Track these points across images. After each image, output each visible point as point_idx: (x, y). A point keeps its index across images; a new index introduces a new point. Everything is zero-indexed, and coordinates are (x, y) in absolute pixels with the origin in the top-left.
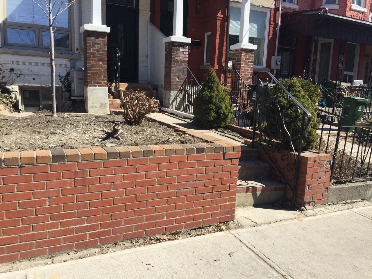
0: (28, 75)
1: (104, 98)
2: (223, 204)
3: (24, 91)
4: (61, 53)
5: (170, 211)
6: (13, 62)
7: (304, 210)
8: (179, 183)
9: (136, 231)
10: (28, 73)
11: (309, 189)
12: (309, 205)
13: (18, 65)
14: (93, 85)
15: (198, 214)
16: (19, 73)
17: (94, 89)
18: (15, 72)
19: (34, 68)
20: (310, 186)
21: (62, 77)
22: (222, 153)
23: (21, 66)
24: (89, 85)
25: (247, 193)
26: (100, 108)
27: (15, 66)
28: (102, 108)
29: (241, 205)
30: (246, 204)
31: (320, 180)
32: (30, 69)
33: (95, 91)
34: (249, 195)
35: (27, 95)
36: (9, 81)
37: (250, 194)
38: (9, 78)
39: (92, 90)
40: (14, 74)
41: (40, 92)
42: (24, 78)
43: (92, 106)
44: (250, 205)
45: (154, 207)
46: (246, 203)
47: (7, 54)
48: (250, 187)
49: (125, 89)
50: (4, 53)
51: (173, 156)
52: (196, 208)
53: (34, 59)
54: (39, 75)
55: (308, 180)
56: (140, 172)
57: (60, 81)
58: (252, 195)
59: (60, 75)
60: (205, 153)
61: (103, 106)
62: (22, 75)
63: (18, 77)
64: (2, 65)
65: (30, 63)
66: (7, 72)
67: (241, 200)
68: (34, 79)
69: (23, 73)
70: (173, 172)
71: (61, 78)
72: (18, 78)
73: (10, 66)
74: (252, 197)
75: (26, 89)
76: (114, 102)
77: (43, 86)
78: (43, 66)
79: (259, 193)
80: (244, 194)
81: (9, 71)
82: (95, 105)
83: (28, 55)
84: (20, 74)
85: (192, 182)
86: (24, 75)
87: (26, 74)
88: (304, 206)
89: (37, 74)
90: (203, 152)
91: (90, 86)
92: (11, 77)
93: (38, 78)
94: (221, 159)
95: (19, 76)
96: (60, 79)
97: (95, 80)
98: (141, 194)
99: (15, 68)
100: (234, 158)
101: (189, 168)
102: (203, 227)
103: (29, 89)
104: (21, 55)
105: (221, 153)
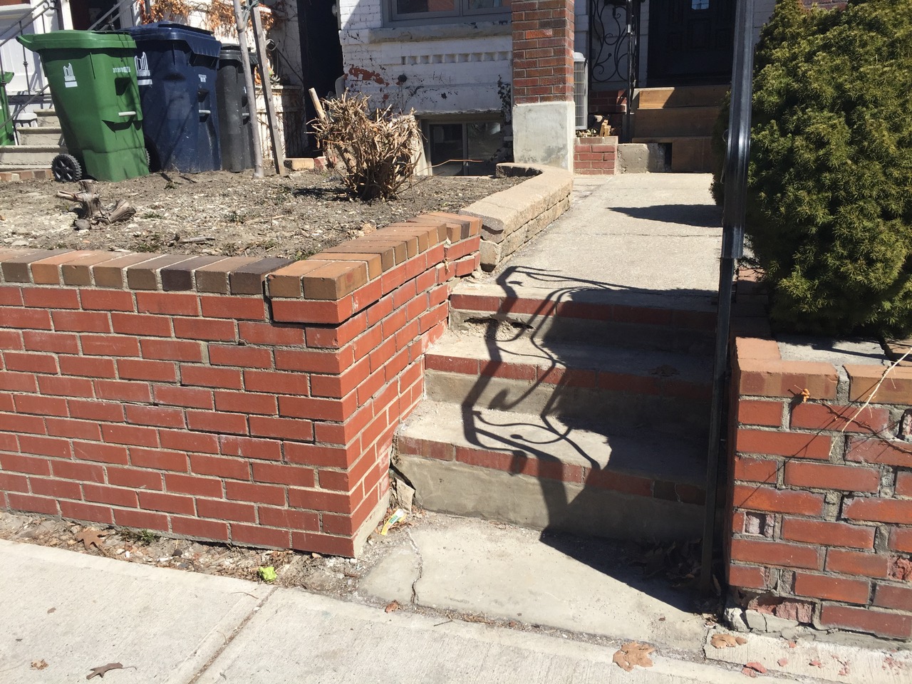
0: (433, 88)
1: (556, 133)
2: (299, 488)
3: (432, 127)
4: (501, 22)
5: (116, 465)
6: (403, 58)
7: (730, 626)
8: (126, 381)
9: (37, 496)
10: (433, 82)
11: (762, 532)
12: (774, 612)
13: (415, 66)
14: (527, 98)
15: (210, 499)
16: (416, 84)
17: (530, 110)
18: (408, 83)
19: (446, 69)
20: (770, 521)
21: (505, 86)
22: (260, 296)
23: (420, 69)
24: (517, 99)
25: (520, 476)
26: (546, 162)
27: (407, 69)
28: (550, 162)
29: (491, 513)
30: (512, 516)
31: (848, 501)
32: (438, 74)
33: (532, 115)
34: (527, 483)
35: (440, 137)
36: (397, 104)
37: (530, 482)
38: (396, 98)
39: (525, 113)
40: (407, 88)
41: (464, 128)
42: (425, 95)
43: (523, 156)
44: (531, 526)
45: (68, 440)
46: (514, 511)
47: (391, 41)
48: (530, 456)
49: (663, 105)
50: (385, 40)
51: (90, 289)
52: (199, 476)
53: (445, 47)
54: (455, 85)
55: (754, 485)
56: (8, 328)
57: (501, 97)
58: (538, 488)
59: (503, 80)
60: (195, 289)
61: (553, 156)
62: (421, 90)
63: (412, 95)
64: (383, 68)
65: (438, 58)
66: (393, 84)
67: (490, 497)
68: (444, 96)
69: (424, 83)
70: (99, 343)
71: (503, 88)
72: (414, 97)
73: (398, 70)
74: (540, 497)
75: (437, 123)
76: (595, 145)
77: (464, 112)
78: (466, 61)
79: (573, 489)
80: (505, 476)
81: (397, 81)
82: (532, 154)
83: (432, 39)
84: (418, 88)
85: (168, 385)
86: (424, 89)
87: (428, 86)
88: (744, 609)
89: (453, 83)
90: (188, 286)
91: (520, 103)
92: (399, 96)
93: (453, 93)
94: (260, 321)
95: (415, 92)
96: (500, 92)
97: (534, 83)
98: (25, 394)
99: (407, 74)
100: (313, 321)
101: (148, 338)
102: (233, 546)
103: (444, 123)
104: (417, 41)
105: (255, 297)
